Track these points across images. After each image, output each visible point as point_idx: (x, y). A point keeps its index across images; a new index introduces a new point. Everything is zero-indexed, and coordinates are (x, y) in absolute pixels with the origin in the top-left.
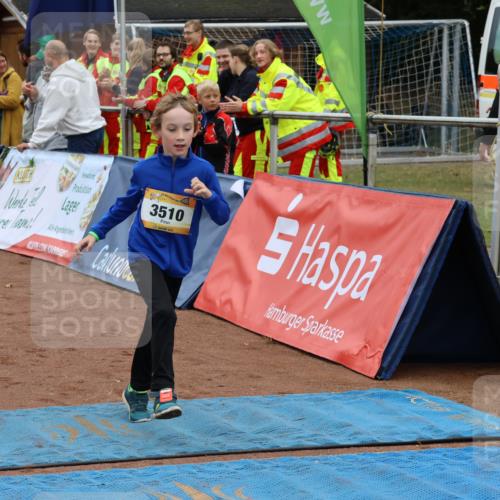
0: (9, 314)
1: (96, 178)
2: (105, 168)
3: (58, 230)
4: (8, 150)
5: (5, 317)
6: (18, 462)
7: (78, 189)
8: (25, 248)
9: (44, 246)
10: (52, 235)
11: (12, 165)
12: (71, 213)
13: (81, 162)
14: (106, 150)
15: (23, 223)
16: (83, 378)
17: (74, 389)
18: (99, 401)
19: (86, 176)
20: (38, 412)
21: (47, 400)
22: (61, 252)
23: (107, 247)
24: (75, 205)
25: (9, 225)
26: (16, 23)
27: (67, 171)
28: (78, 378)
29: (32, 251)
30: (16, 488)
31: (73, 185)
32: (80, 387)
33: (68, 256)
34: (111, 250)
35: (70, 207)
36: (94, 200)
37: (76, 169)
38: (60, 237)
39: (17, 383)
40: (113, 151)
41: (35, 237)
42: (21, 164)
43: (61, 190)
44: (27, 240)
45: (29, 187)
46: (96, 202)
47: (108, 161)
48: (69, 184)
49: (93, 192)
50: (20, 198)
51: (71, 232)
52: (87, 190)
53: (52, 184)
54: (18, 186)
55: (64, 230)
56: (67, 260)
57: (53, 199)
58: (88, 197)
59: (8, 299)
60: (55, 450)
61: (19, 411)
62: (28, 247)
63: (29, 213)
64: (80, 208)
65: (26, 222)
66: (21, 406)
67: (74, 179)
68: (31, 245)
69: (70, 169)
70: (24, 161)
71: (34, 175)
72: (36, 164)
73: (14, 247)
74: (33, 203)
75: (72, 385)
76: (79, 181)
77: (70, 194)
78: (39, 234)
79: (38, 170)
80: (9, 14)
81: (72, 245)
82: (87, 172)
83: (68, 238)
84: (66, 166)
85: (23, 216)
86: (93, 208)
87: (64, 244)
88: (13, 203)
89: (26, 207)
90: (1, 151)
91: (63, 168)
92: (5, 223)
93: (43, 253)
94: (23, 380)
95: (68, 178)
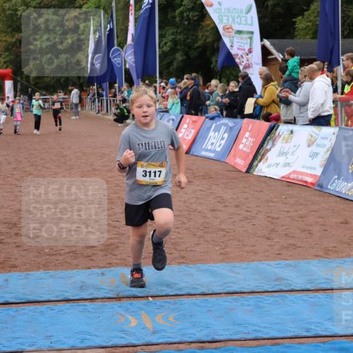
0: (288, 212)
1: (329, 140)
2: (334, 134)
3: (307, 168)
4: (279, 126)
5: (285, 213)
6: (309, 287)
7: (318, 146)
8: (289, 178)
9: (300, 177)
10: (304, 170)
11: (281, 133)
12: (315, 159)
13: (320, 131)
15: (287, 165)
16: (335, 245)
17: (332, 250)
18: (346, 257)
19: (323, 138)
20: (315, 262)
21: (318, 256)
22: (310, 180)
23: (336, 177)
24: (317, 154)
25: (280, 166)
26: (276, 59)
27: (312, 136)
28: (332, 245)
29: (293, 179)
30: (312, 300)
31: (315, 144)
32: (334, 249)
33: (313, 182)
34: (338, 179)
35: (314, 155)
36: (328, 151)
37: (317, 134)
38: (309, 171)
39: (300, 247)
41: (295, 172)
42: (285, 133)
43: (309, 146)
44: (290, 173)
45: (292, 144)
46: (329, 152)
47: (336, 130)
48: (313, 143)
49: (327, 147)
50: (285, 151)
51: (315, 169)
52: (324, 146)
53: (304, 143)
54: (285, 145)
55: (311, 168)
56: (312, 184)
57: (304, 152)
58: (325, 150)
59: (285, 204)
60: (329, 281)
61: (304, 261)
62: (291, 177)
63: (290, 159)
64: (320, 156)
65: (289, 164)
66: (305, 259)
67: (316, 140)
68: (292, 176)
69: (314, 135)
70: (287, 131)
71: (293, 139)
72: (294, 133)
73: (283, 177)
74: (293, 153)
75: (331, 249)
76: (319, 141)
77: (314, 148)
78: (296, 170)
79: (295, 135)
80: (272, 54)
81: (315, 176)
82: (324, 136)
83: (313, 172)
84: (311, 133)
85: (288, 161)
86: (327, 156)
87: (311, 175)
88: (282, 154)
89: (289, 156)
90: (274, 126)
91: (309, 134)
92: (278, 165)
93: (300, 181)
94: (303, 245)
95: (313, 140)
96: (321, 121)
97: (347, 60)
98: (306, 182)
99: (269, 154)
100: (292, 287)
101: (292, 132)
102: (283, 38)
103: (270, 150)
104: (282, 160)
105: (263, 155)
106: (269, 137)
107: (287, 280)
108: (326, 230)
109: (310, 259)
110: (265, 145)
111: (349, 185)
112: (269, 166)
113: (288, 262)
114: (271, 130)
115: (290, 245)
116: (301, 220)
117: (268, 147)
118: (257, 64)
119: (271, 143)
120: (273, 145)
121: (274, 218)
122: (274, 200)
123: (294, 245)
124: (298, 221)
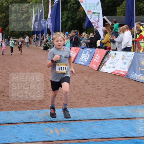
0: (114, 87)
1: (131, 57)
2: (133, 55)
3: (122, 69)
4: (110, 51)
6: (123, 117)
7: (126, 59)
8: (115, 73)
9: (119, 72)
10: (121, 70)
11: (111, 55)
12: (125, 65)
13: (127, 53)
15: (114, 67)
16: (133, 100)
17: (132, 102)
18: (138, 105)
19: (128, 56)
20: (125, 107)
21: (126, 105)
22: (123, 73)
23: (134, 72)
24: (126, 63)
25: (111, 68)
26: (109, 24)
27: (124, 56)
29: (116, 73)
30: (124, 122)
32: (133, 102)
33: (124, 74)
34: (135, 73)
36: (130, 62)
37: (126, 55)
38: (123, 70)
39: (119, 101)
41: (117, 70)
42: (113, 54)
43: (122, 60)
44: (115, 71)
45: (116, 59)
46: (131, 62)
47: (133, 53)
48: (124, 58)
49: (130, 60)
50: (113, 62)
51: (125, 69)
52: (129, 60)
53: (120, 58)
55: (123, 69)
56: (124, 75)
57: (121, 62)
59: (113, 83)
60: (131, 115)
61: (121, 107)
63: (115, 65)
66: (121, 106)
67: (125, 57)
70: (114, 54)
71: (116, 57)
73: (112, 72)
74: (116, 62)
76: (127, 58)
77: (125, 61)
78: (118, 69)
79: (117, 55)
80: (107, 22)
81: (125, 72)
83: (124, 70)
84: (123, 54)
85: (114, 66)
86: (130, 64)
87: (124, 72)
88: (111, 63)
90: (108, 52)
92: (110, 67)
93: (119, 74)
95: (124, 57)
96: (127, 49)
97: (138, 24)
98: (122, 74)
99: (106, 63)
100: (116, 117)
101: (115, 54)
102: (112, 15)
103: (107, 61)
104: (112, 65)
105: (104, 63)
106: (106, 56)
107: (114, 114)
108: (130, 94)
109: (124, 106)
110: (105, 59)
111: (139, 75)
112: (106, 68)
113: (114, 107)
114: (107, 53)
115: (115, 100)
116: (119, 90)
117: (106, 60)
118: (101, 26)
119: (107, 58)
120: (108, 59)
121: (108, 89)
122: (109, 82)
123: (117, 100)
124: (118, 90)
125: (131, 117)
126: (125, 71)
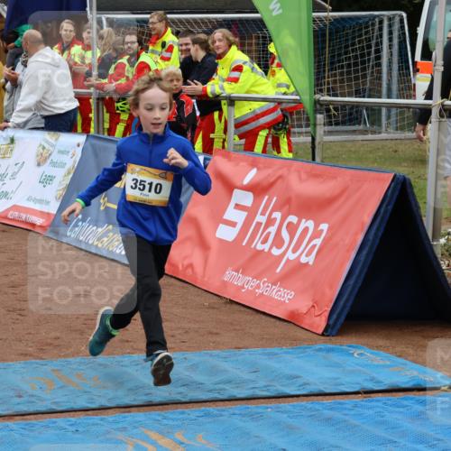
1: (70, 155)
2: (79, 145)
3: (36, 201)
7: (54, 164)
8: (6, 218)
9: (24, 216)
10: (31, 205)
12: (48, 186)
13: (56, 140)
14: (79, 129)
15: (4, 195)
16: (58, 334)
17: (51, 344)
18: (73, 356)
19: (61, 152)
20: (18, 366)
21: (26, 355)
22: (39, 221)
24: (51, 178)
27: (44, 148)
28: (53, 334)
29: (13, 220)
31: (49, 161)
32: (56, 342)
33: (45, 225)
34: (83, 220)
35: (46, 180)
36: (69, 173)
37: (53, 146)
38: (38, 207)
40: (86, 130)
41: (15, 208)
42: (2, 141)
43: (39, 165)
44: (8, 210)
45: (11, 161)
46: (71, 176)
47: (81, 139)
48: (45, 160)
50: (2, 172)
51: (48, 203)
52: (63, 165)
53: (31, 160)
55: (41, 201)
56: (43, 228)
57: (31, 173)
58: (64, 171)
60: (33, 399)
62: (9, 216)
64: (56, 181)
65: (7, 194)
67: (50, 155)
68: (11, 215)
69: (46, 146)
70: (5, 139)
71: (14, 152)
72: (16, 142)
74: (13, 176)
75: (49, 341)
76: (55, 157)
77: (47, 169)
78: (18, 204)
79: (17, 147)
81: (48, 214)
82: (62, 149)
83: (45, 209)
84: (43, 143)
85: (5, 189)
86: (67, 181)
87: (42, 214)
89: (7, 180)
91: (41, 145)
93: (22, 222)
94: (4, 337)
95: (45, 155)
98: (33, 225)
101: (12, 141)
109: (12, 361)
111: (100, 230)
116: (11, 291)
124: (6, 293)
125: (32, 409)
126: (46, 211)
